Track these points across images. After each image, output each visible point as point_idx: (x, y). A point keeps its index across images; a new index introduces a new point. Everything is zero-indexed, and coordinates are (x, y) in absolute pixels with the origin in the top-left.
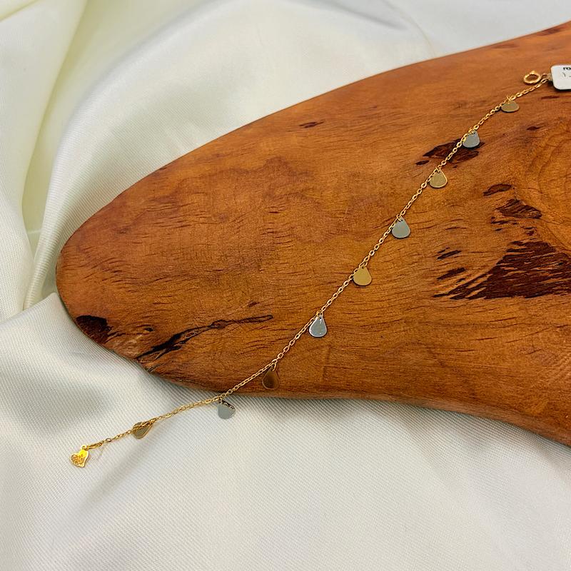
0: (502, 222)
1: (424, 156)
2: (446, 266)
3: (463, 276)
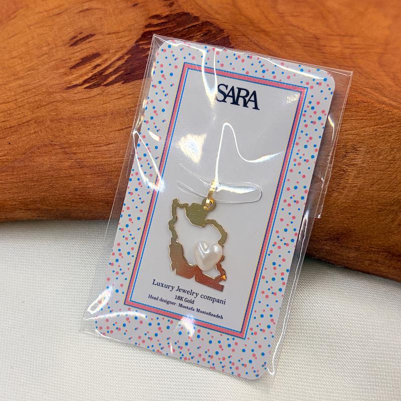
2: (78, 54)
3: (98, 61)
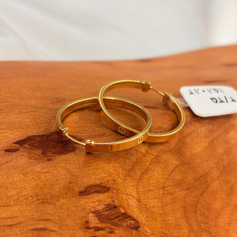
0: (98, 229)
1: (15, 143)
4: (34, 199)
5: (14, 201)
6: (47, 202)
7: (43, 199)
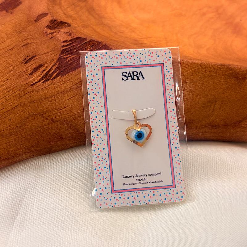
0: (52, 33)
3: (43, 68)
4: (15, 33)
5: (6, 38)
6: (22, 32)
7: (19, 31)
